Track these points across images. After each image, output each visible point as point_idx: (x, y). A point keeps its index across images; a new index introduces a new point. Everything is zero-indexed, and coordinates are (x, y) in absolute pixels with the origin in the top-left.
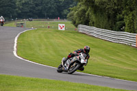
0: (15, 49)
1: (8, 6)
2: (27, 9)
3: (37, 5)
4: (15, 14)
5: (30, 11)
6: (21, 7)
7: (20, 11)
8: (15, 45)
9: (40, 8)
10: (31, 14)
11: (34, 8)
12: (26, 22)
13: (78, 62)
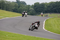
0: (44, 26)
1: (41, 7)
2: (49, 9)
3: (54, 7)
4: (44, 11)
5: (51, 10)
6: (47, 8)
7: (46, 10)
8: (44, 24)
9: (55, 8)
10: (51, 11)
11: (52, 8)
12: (49, 14)
13: (35, 26)
